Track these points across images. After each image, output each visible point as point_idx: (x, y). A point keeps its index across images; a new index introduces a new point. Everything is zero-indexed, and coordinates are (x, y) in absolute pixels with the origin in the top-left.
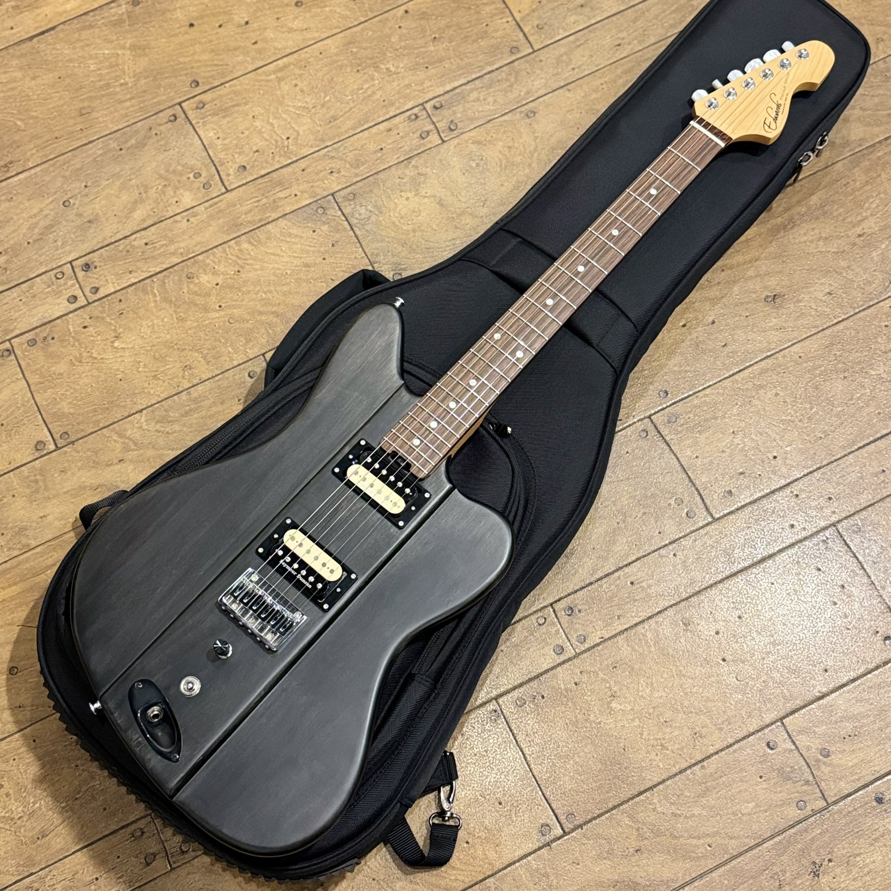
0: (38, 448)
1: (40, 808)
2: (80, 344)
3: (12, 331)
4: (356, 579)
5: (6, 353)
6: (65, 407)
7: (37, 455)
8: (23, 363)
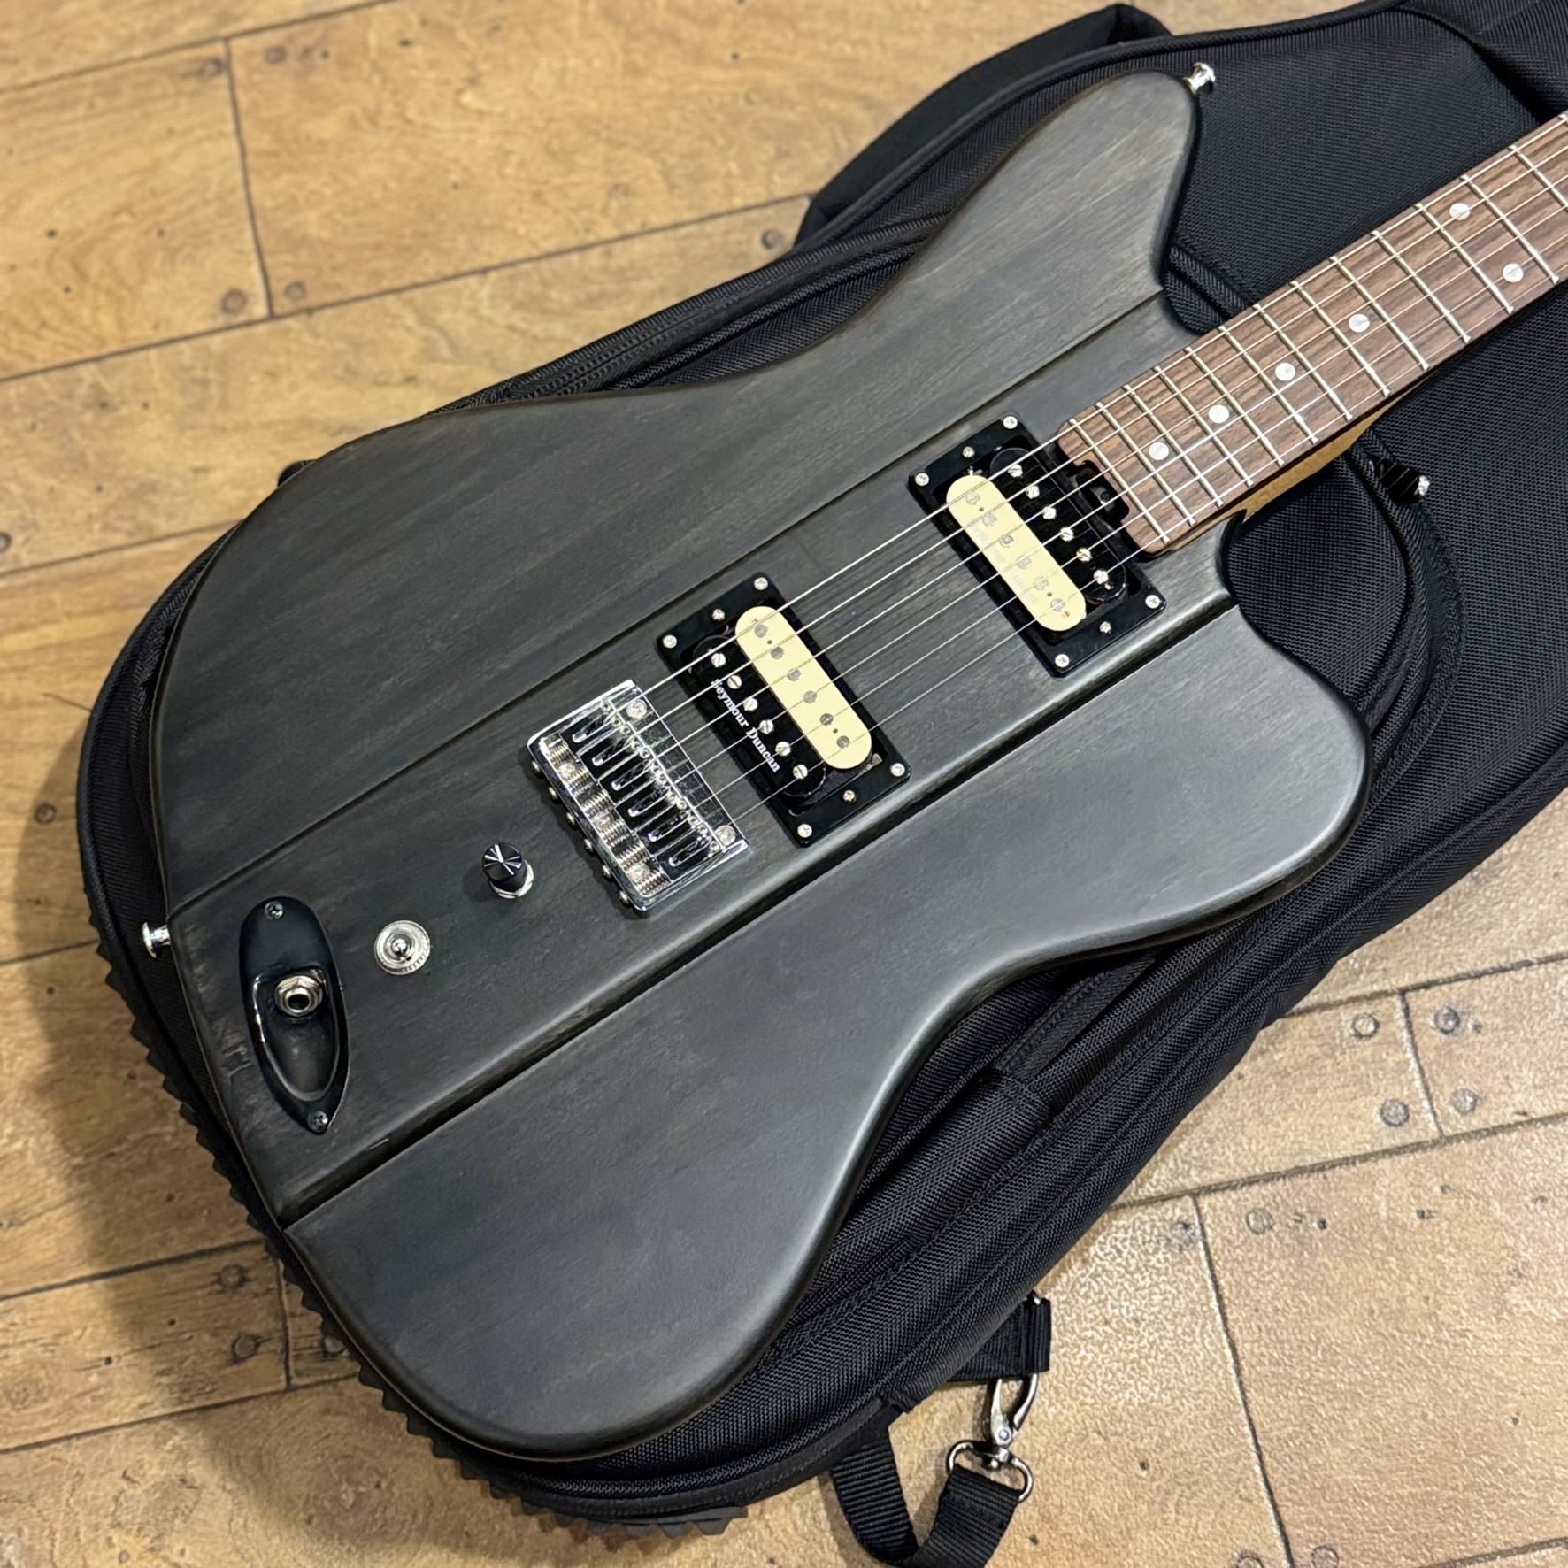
0: (230, 304)
1: (22, 1154)
2: (384, 80)
3: (238, 18)
4: (903, 780)
5: (211, 68)
6: (313, 223)
7: (222, 320)
8: (243, 99)
